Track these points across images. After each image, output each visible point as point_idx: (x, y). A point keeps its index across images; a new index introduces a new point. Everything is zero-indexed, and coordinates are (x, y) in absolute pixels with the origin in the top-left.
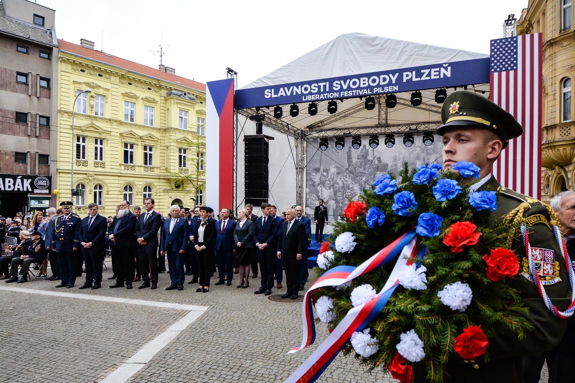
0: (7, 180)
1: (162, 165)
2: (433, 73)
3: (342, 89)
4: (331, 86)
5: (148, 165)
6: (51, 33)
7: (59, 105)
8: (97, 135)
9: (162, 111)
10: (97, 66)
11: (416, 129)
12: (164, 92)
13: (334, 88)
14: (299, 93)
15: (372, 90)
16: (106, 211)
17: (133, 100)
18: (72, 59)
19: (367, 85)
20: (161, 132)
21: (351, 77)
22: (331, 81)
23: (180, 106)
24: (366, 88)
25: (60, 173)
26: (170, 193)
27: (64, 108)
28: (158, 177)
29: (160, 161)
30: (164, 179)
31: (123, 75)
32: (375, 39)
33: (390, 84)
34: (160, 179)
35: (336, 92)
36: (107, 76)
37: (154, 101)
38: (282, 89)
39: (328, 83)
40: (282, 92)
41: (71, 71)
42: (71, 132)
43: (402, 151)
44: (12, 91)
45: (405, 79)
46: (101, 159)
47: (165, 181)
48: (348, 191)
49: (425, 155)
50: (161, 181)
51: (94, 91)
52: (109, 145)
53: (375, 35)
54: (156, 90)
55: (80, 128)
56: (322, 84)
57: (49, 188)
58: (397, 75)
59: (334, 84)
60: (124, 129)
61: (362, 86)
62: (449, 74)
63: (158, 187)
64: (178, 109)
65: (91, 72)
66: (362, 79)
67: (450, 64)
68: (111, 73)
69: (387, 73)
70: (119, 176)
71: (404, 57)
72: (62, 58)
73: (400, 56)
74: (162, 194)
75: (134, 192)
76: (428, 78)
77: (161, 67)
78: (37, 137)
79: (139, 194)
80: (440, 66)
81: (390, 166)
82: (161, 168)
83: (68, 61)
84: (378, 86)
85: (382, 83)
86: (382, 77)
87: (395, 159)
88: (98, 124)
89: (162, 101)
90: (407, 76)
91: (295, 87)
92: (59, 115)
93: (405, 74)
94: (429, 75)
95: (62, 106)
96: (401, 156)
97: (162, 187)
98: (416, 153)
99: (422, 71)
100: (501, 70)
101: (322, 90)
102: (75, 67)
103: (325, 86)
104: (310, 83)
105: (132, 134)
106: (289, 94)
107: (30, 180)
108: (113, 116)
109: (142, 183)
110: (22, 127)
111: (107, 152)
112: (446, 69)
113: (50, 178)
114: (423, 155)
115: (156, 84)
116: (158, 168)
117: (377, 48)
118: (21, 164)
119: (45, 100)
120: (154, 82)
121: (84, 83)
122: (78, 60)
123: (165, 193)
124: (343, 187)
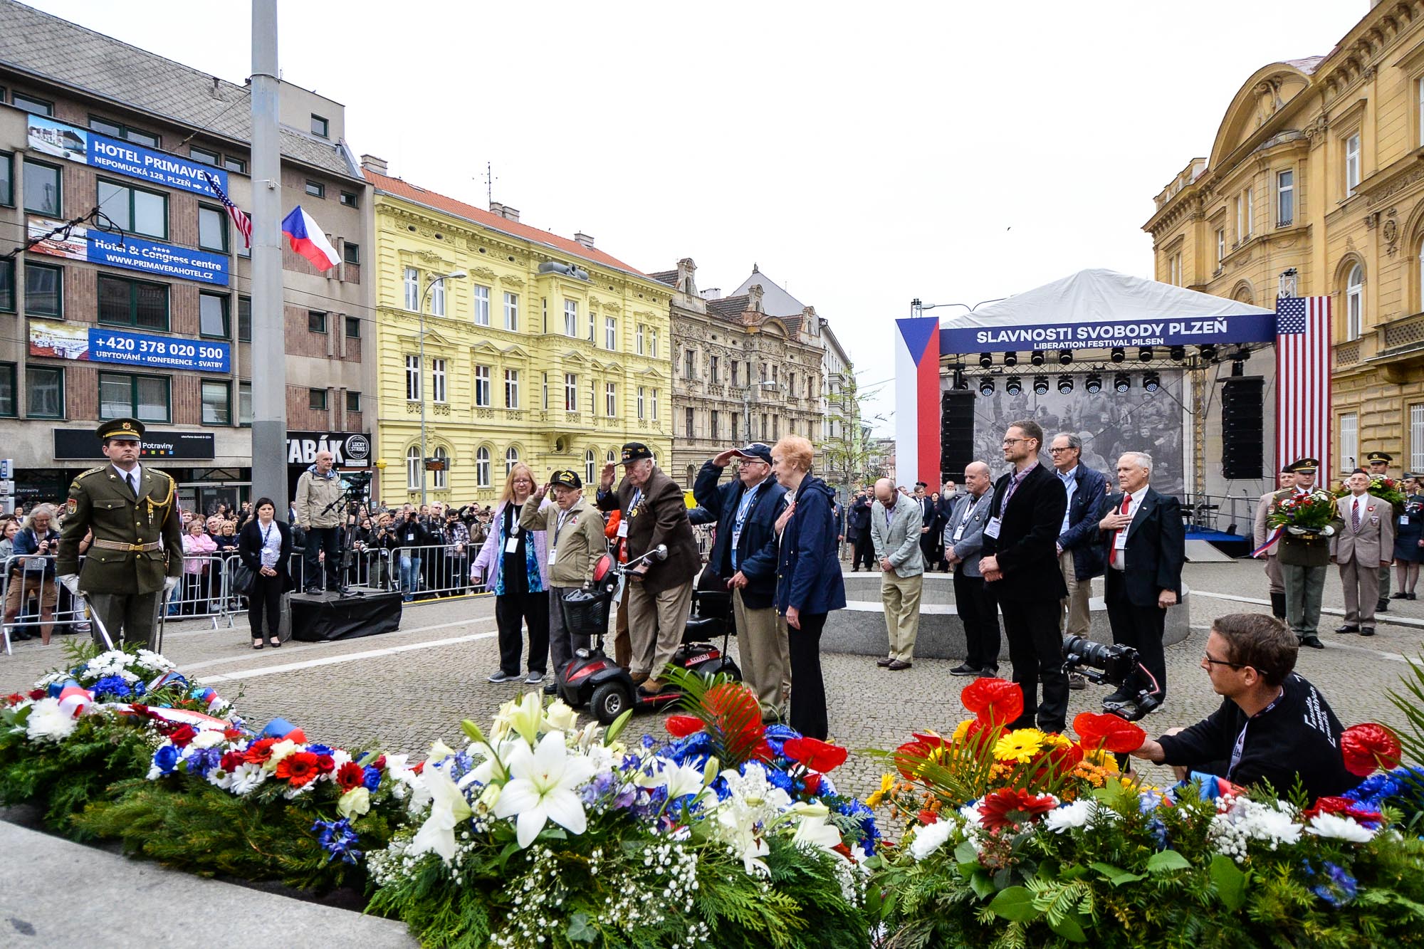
0: (306, 442)
1: (534, 406)
2: (1205, 327)
3: (1089, 338)
4: (1075, 333)
5: (511, 408)
6: (343, 152)
7: (377, 296)
8: (436, 352)
9: (533, 302)
10: (437, 219)
11: (1103, 368)
12: (534, 265)
13: (1079, 336)
14: (1030, 339)
15: (1129, 341)
16: (454, 498)
17: (487, 282)
18: (399, 207)
19: (1123, 335)
20: (531, 343)
21: (1102, 324)
22: (1075, 327)
23: (566, 292)
24: (1123, 338)
25: (383, 426)
26: (548, 461)
27: (388, 302)
28: (528, 430)
29: (529, 399)
30: (538, 433)
31: (474, 235)
32: (1130, 279)
33: (1153, 335)
34: (531, 433)
35: (1082, 340)
36: (449, 237)
37: (520, 284)
38: (1003, 333)
39: (1070, 329)
40: (1003, 337)
41: (394, 230)
42: (397, 347)
43: (1080, 398)
44: (302, 271)
45: (1172, 332)
46: (442, 398)
47: (539, 437)
48: (996, 457)
49: (1114, 404)
50: (534, 437)
51: (430, 268)
52: (456, 370)
53: (1129, 274)
54: (521, 260)
55: (412, 340)
56: (1062, 330)
57: (368, 457)
58: (1162, 325)
59: (1079, 331)
60: (476, 339)
61: (1116, 335)
62: (1224, 330)
63: (529, 450)
64: (563, 298)
65: (425, 231)
66: (1116, 327)
67: (1226, 318)
68: (455, 233)
69: (1149, 322)
70: (471, 430)
71: (1167, 304)
72: (383, 205)
73: (1162, 302)
74: (535, 462)
75: (492, 459)
76: (1200, 332)
77: (497, 207)
78: (341, 358)
79: (501, 463)
80: (1214, 319)
81: (1060, 420)
82: (534, 412)
83: (392, 212)
84: (1138, 337)
85: (1142, 334)
86: (1142, 326)
87: (1068, 410)
88: (440, 331)
89: (532, 283)
90: (1175, 327)
91: (1022, 332)
92: (379, 317)
93: (1171, 325)
94: (1201, 328)
95: (385, 299)
96: (1078, 406)
97: (535, 450)
98: (1100, 401)
99: (1193, 324)
100: (1288, 333)
101: (1062, 338)
102: (400, 223)
103: (1066, 333)
104: (1045, 327)
105: (489, 348)
106: (1014, 339)
107: (340, 443)
108: (460, 314)
109: (503, 442)
110: (317, 338)
111: (453, 384)
112: (1221, 322)
113: (368, 437)
114: (1110, 405)
115: (522, 250)
116: (527, 412)
117: (1133, 290)
118: (319, 412)
119: (351, 286)
120: (520, 246)
121: (417, 253)
122: (408, 210)
123: (541, 461)
124: (988, 451)
